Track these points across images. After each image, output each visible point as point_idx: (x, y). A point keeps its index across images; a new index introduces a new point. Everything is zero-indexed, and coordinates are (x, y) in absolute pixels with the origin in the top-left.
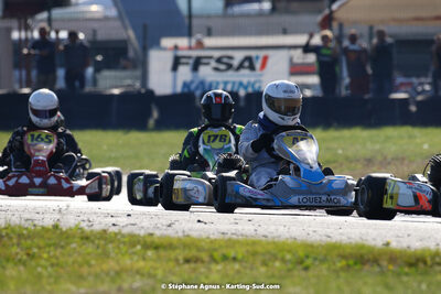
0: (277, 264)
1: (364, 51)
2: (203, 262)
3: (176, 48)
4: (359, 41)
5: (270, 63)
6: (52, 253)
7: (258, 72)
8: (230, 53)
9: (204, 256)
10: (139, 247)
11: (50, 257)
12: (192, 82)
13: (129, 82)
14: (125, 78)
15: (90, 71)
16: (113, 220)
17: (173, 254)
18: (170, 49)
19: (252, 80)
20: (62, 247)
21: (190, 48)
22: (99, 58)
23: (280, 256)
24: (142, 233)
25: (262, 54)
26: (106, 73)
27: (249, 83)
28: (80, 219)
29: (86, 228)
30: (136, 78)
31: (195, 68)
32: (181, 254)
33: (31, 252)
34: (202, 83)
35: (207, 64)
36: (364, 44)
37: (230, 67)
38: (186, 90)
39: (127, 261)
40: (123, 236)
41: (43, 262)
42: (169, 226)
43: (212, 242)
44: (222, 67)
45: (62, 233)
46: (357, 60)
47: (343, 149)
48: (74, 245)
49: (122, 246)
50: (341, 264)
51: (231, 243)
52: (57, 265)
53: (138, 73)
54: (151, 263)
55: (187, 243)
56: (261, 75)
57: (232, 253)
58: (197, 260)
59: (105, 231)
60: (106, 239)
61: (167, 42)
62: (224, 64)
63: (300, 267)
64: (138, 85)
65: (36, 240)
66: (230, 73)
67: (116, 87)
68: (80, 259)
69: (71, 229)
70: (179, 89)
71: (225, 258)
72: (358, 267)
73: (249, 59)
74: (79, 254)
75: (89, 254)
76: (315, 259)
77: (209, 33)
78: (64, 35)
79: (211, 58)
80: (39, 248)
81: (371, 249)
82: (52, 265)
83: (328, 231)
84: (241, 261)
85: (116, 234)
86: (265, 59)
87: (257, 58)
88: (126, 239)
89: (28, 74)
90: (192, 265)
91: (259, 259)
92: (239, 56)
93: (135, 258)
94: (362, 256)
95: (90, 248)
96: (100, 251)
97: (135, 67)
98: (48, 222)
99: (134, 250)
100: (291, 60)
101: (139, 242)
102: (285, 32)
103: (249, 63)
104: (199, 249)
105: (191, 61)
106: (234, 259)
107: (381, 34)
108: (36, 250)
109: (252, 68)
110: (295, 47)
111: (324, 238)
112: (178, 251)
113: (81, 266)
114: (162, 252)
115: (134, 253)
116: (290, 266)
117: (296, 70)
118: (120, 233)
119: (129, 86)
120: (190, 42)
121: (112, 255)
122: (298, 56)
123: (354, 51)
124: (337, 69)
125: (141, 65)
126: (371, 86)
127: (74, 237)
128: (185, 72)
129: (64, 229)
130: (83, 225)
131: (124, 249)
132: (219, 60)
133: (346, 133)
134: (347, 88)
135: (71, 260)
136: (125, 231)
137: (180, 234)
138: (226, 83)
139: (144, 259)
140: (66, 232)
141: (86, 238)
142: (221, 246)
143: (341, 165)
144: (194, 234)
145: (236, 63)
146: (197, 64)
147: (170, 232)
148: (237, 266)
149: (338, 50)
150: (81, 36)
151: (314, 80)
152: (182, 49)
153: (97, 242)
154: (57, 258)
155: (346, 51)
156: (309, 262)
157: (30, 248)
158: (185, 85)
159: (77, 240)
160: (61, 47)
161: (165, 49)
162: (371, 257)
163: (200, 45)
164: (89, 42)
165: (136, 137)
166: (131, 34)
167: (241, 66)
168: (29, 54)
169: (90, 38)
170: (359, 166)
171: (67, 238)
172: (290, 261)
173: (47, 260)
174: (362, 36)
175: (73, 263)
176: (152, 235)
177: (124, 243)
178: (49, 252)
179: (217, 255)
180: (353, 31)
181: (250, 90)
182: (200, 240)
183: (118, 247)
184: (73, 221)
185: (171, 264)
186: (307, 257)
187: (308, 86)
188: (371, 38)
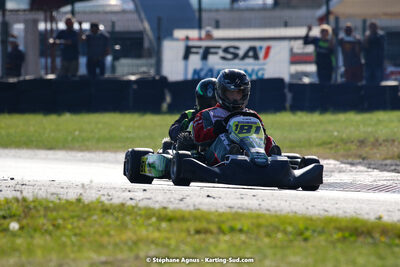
0: (280, 235)
1: (358, 42)
2: (211, 232)
3: (187, 38)
4: (354, 34)
5: (272, 53)
6: (76, 224)
7: (261, 61)
8: (236, 43)
9: (213, 228)
10: (154, 219)
11: (74, 228)
12: (201, 70)
13: (144, 69)
14: (142, 66)
15: (109, 59)
16: (131, 195)
17: (184, 226)
18: (183, 40)
19: (256, 68)
20: (85, 219)
21: (200, 39)
22: (117, 47)
23: (282, 228)
24: (157, 206)
25: (265, 44)
26: (124, 61)
27: (253, 71)
28: (100, 193)
29: (106, 202)
30: (151, 66)
31: (205, 57)
32: (192, 226)
33: (56, 223)
34: (211, 70)
35: (216, 53)
36: (358, 36)
37: (236, 56)
38: (196, 77)
39: (143, 232)
40: (140, 209)
41: (67, 232)
42: (181, 200)
43: (220, 215)
44: (229, 56)
45: (85, 206)
46: (352, 50)
47: (338, 132)
48: (95, 217)
49: (138, 218)
50: (337, 236)
51: (237, 216)
52: (80, 235)
53: (153, 61)
54: (164, 234)
55: (198, 216)
56: (264, 64)
57: (238, 226)
58: (207, 231)
59: (123, 205)
60: (124, 212)
61: (179, 33)
62: (231, 53)
63: (300, 238)
64: (152, 72)
65: (61, 213)
66: (237, 61)
67: (133, 74)
68: (101, 230)
69: (92, 202)
70: (190, 76)
71: (232, 230)
72: (352, 239)
73: (253, 49)
74: (100, 225)
75: (109, 225)
76: (314, 231)
77: (217, 25)
78: (86, 26)
79: (219, 47)
80: (64, 219)
81: (365, 223)
82: (76, 235)
83: (326, 206)
84: (247, 233)
85: (133, 207)
86: (268, 49)
87: (261, 48)
88: (142, 212)
89: (53, 62)
90: (202, 236)
91: (263, 231)
92: (244, 47)
93: (151, 228)
94: (356, 229)
95: (110, 220)
96: (118, 223)
97: (150, 55)
98: (72, 196)
99: (150, 222)
100: (291, 50)
101: (154, 215)
102: (286, 25)
103: (253, 53)
104: (209, 221)
105: (201, 51)
106: (241, 231)
107: (373, 27)
108: (60, 221)
109: (256, 57)
110: (296, 38)
111: (322, 212)
112: (189, 223)
113: (101, 236)
114: (175, 224)
115: (150, 225)
116: (291, 237)
117: (296, 59)
118: (136, 206)
119: (144, 73)
120: (200, 34)
121: (130, 226)
122: (298, 46)
123: (349, 42)
124: (333, 59)
125: (156, 54)
126: (364, 74)
127: (95, 209)
128: (195, 61)
129: (86, 202)
130: (103, 199)
131: (140, 220)
132: (226, 50)
133: (342, 117)
134: (342, 76)
135: (92, 230)
136: (141, 204)
137: (192, 208)
139: (158, 229)
140: (88, 205)
141: (106, 210)
142: (228, 219)
143: (336, 146)
144: (204, 208)
145: (241, 53)
146: (206, 53)
147: (182, 206)
148: (243, 237)
149: (334, 41)
150: (101, 27)
151: (312, 68)
152: (193, 40)
153: (116, 214)
154: (80, 229)
155: (342, 42)
156: (308, 234)
157: (55, 219)
158: (196, 72)
159: (98, 212)
160: (84, 37)
161: (177, 40)
162: (364, 229)
163: (209, 37)
164: (109, 32)
165: (150, 119)
166: (147, 25)
167: (246, 56)
168: (54, 43)
169: (109, 29)
170: (353, 147)
171: (90, 210)
172: (291, 233)
173: (70, 230)
174: (356, 28)
175: (95, 233)
176: (165, 208)
177: (140, 215)
178: (72, 224)
179: (225, 227)
180: (349, 24)
181: (254, 77)
182: (210, 213)
183: (135, 219)
184: (94, 195)
185: (184, 235)
186: (307, 229)
187: (306, 74)
188: (364, 30)
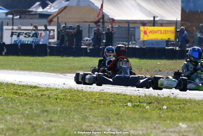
3: (12, 29)
8: (30, 32)
12: (17, 40)
18: (10, 30)
19: (37, 40)
25: (40, 32)
27: (35, 41)
31: (18, 36)
34: (20, 41)
35: (22, 35)
37: (29, 36)
38: (15, 43)
44: (27, 36)
56: (40, 39)
66: (30, 38)
70: (13, 43)
73: (36, 34)
79: (23, 33)
86: (41, 34)
87: (38, 33)
105: (17, 34)
109: (37, 37)
123: (70, 32)
128: (15, 37)
132: (26, 34)
138: (28, 41)
145: (31, 35)
152: (15, 30)
155: (67, 32)
158: (15, 41)
163: (20, 29)
167: (33, 36)
181: (36, 44)
